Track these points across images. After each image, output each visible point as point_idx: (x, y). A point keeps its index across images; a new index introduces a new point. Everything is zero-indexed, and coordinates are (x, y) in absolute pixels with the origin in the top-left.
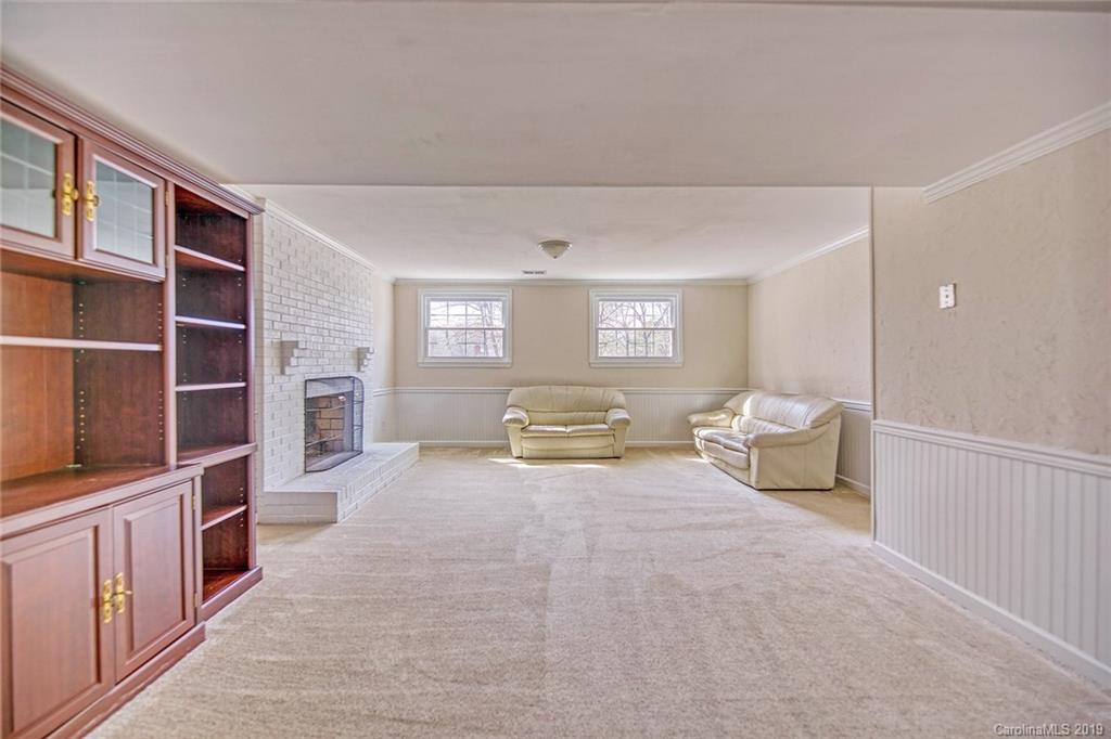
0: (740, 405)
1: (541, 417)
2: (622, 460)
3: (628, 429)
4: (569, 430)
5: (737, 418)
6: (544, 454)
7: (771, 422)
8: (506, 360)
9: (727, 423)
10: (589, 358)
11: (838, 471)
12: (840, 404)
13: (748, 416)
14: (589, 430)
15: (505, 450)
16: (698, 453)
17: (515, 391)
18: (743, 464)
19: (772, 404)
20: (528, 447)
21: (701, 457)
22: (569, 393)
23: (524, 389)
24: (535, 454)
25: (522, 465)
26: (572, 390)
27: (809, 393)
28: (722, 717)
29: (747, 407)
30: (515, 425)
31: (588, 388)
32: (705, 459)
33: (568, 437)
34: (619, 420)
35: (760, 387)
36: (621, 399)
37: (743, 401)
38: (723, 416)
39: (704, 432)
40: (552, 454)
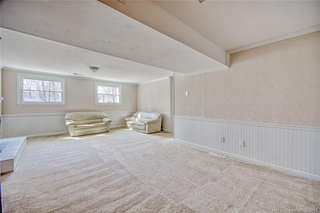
0: (137, 115)
1: (79, 122)
2: (109, 132)
3: (111, 123)
4: (92, 125)
5: (137, 118)
6: (84, 134)
7: (146, 118)
8: (63, 103)
9: (134, 120)
10: (95, 103)
11: (162, 127)
12: (162, 113)
13: (140, 118)
14: (99, 125)
15: (68, 134)
16: (128, 128)
17: (68, 114)
18: (144, 129)
19: (146, 114)
20: (78, 132)
21: (129, 129)
22: (89, 114)
23: (72, 113)
24: (80, 134)
25: (77, 138)
26: (89, 113)
27: (154, 111)
28: (173, 171)
29: (139, 115)
30: (72, 126)
31: (95, 112)
32: (131, 129)
33: (92, 127)
34: (107, 121)
35: (141, 111)
36: (106, 115)
37: (138, 114)
38: (133, 118)
39: (130, 122)
40: (87, 134)
